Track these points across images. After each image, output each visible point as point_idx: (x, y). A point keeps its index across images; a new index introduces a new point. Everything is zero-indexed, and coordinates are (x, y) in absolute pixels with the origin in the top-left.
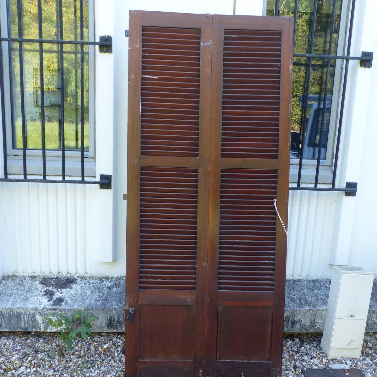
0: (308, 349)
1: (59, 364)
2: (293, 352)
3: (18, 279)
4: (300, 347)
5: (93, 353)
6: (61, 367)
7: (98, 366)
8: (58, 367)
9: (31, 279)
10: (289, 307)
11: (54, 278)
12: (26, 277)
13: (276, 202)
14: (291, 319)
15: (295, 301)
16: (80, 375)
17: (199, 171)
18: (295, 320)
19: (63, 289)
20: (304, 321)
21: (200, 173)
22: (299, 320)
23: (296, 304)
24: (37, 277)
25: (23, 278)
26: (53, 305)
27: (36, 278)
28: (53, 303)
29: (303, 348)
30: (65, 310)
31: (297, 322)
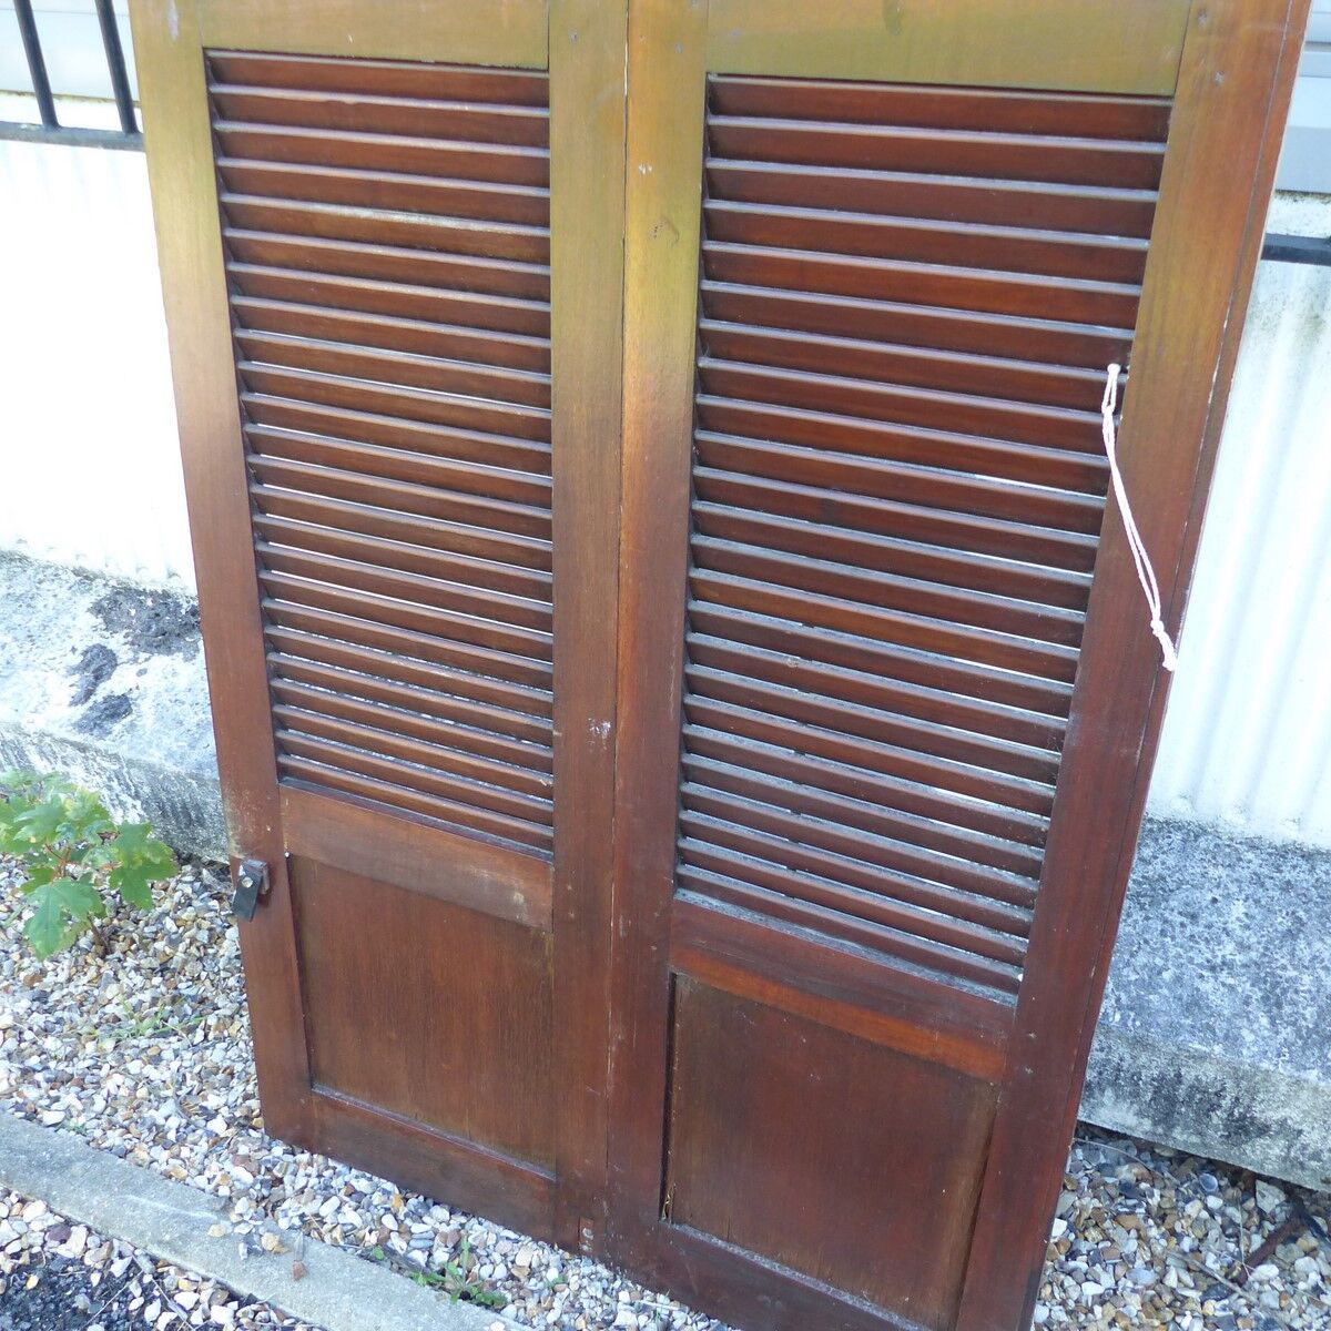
0: (1302, 1286)
1: (70, 980)
2: (1187, 1278)
3: (30, 571)
4: (1257, 1259)
5: (221, 965)
6: (71, 994)
7: (206, 1036)
8: (65, 991)
9: (74, 579)
10: (1226, 1037)
11: (153, 594)
12: (57, 569)
13: (1121, 389)
14: (1226, 1103)
15: (1287, 1009)
16: (109, 1058)
17: (555, 96)
18: (1253, 1118)
19: (159, 653)
20: (1315, 1136)
21: (561, 115)
22: (1283, 1123)
23: (1286, 1032)
24: (96, 577)
25: (49, 571)
26: (80, 727)
27: (92, 580)
28: (85, 717)
29: (1268, 1271)
30: (116, 757)
31: (1263, 1130)
